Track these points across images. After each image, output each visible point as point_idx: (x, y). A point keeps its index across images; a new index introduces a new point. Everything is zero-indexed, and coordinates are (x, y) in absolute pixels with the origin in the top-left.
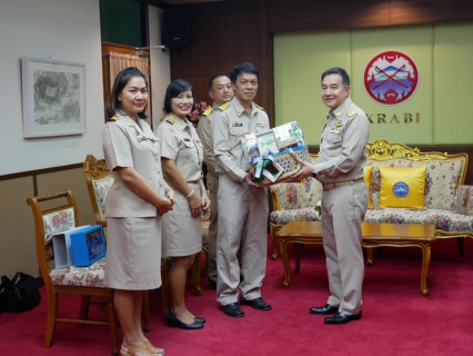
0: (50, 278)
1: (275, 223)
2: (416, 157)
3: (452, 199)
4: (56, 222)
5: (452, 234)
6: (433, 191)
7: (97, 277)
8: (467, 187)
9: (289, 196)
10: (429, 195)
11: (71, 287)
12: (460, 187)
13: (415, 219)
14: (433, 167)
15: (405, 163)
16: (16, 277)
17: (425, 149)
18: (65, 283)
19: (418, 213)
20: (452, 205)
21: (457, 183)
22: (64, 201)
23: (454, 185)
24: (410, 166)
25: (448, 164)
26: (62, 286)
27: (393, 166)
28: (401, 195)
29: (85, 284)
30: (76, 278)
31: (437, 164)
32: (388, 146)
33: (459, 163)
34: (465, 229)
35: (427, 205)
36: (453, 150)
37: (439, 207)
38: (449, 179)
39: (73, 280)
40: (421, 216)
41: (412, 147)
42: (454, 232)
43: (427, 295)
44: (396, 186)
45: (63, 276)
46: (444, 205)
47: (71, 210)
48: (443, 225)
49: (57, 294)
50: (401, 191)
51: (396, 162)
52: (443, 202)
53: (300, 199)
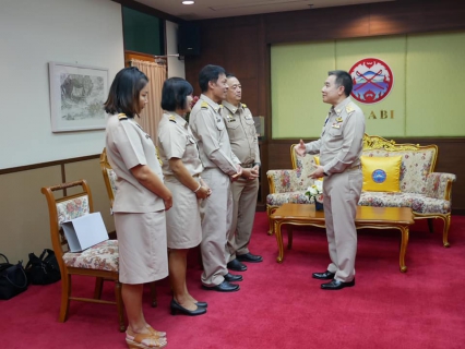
0: (63, 261)
1: (271, 204)
2: (392, 148)
3: (424, 184)
4: (69, 209)
5: (425, 215)
6: (407, 177)
7: (104, 261)
8: (437, 174)
9: (283, 181)
10: (404, 181)
11: (81, 269)
12: (430, 174)
13: (392, 202)
14: (407, 157)
15: (382, 153)
16: (44, 253)
17: (400, 141)
18: (76, 265)
19: (395, 196)
20: (424, 189)
21: (428, 170)
22: (80, 189)
23: (425, 172)
24: (387, 155)
25: (420, 154)
26: (74, 268)
27: (372, 155)
28: (379, 180)
29: (94, 267)
30: (85, 261)
31: (410, 154)
32: (368, 139)
33: (430, 153)
34: (436, 211)
35: (402, 189)
36: (424, 142)
37: (413, 191)
38: (421, 167)
39: (83, 263)
40: (398, 200)
41: (389, 139)
42: (427, 213)
43: (405, 271)
44: (375, 173)
45: (74, 259)
46: (417, 189)
47: (86, 198)
48: (418, 208)
49: (70, 275)
50: (379, 177)
51: (375, 153)
52: (415, 187)
53: (292, 184)
